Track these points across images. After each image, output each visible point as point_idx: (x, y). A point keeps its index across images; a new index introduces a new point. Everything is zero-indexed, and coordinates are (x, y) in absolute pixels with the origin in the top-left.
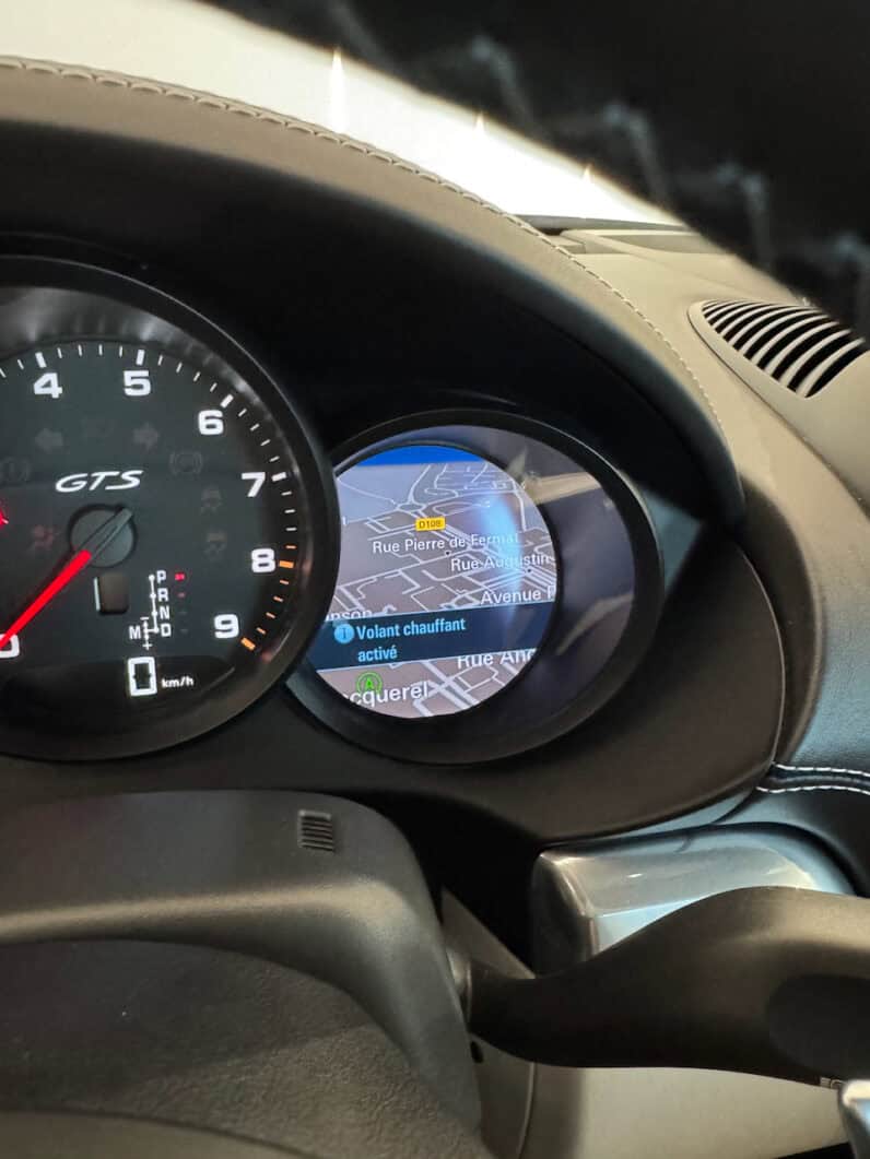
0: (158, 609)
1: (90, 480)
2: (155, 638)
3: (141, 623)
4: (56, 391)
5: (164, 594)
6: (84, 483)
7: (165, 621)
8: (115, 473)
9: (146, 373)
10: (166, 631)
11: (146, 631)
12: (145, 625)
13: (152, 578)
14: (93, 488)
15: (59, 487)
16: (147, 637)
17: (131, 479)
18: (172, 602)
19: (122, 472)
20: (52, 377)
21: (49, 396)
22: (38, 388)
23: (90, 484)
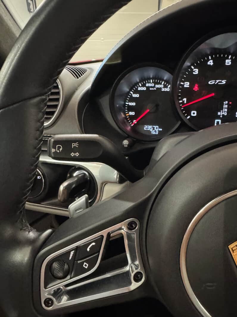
0: (225, 109)
1: (216, 82)
2: (223, 115)
3: (221, 112)
4: (212, 64)
5: (226, 106)
6: (214, 82)
7: (226, 112)
8: (221, 81)
9: (230, 60)
10: (226, 114)
11: (222, 113)
12: (222, 112)
13: (224, 103)
14: (216, 83)
15: (209, 83)
16: (221, 115)
17: (224, 82)
18: (228, 108)
19: (222, 80)
20: (212, 61)
21: (210, 65)
22: (209, 63)
23: (215, 83)
